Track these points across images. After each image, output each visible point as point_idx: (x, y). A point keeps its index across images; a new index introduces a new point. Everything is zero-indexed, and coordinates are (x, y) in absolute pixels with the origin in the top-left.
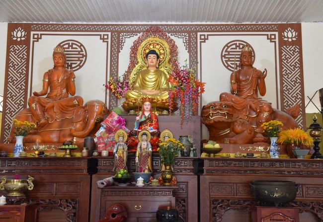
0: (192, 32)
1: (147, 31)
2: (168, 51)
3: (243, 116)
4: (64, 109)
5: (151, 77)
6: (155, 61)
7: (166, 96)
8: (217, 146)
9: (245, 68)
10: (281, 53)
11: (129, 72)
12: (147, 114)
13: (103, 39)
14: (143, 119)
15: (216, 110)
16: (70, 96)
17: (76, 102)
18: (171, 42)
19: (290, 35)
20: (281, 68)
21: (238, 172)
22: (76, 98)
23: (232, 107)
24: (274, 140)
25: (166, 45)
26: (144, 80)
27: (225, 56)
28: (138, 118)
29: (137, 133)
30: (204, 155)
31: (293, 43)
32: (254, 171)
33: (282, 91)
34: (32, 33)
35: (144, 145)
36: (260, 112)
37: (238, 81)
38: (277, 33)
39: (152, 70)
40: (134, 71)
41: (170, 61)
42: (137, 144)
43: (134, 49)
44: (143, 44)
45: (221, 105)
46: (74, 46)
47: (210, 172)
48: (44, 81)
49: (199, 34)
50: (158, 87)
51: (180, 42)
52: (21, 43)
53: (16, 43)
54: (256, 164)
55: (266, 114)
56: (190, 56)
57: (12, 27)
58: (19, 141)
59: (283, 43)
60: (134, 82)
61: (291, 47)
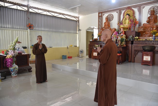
0: (140, 6)
1: (127, 9)
3: (149, 29)
5: (127, 21)
6: (128, 17)
8: (137, 38)
9: (152, 15)
12: (122, 31)
13: (117, 12)
15: (140, 28)
17: (109, 29)
18: (133, 10)
21: (142, 44)
23: (145, 27)
24: (154, 35)
25: (132, 12)
28: (119, 32)
32: (146, 44)
34: (103, 14)
35: (119, 38)
41: (133, 15)
43: (124, 14)
44: (126, 12)
45: (142, 27)
46: (111, 15)
47: (135, 44)
49: (142, 6)
51: (136, 10)
52: (101, 16)
54: (147, 42)
55: (154, 28)
56: (139, 13)
57: (99, 13)
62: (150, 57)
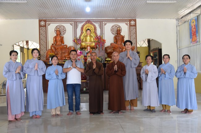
0: (101, 22)
1: (86, 22)
2: (94, 28)
3: (118, 50)
4: (61, 49)
5: (88, 38)
6: (89, 32)
7: (94, 44)
9: (118, 35)
10: (130, 29)
11: (81, 36)
12: (89, 50)
13: (71, 24)
14: (88, 52)
15: (109, 48)
16: (62, 45)
17: (65, 47)
19: (133, 23)
20: (130, 34)
22: (65, 45)
23: (114, 47)
25: (93, 27)
26: (86, 39)
27: (112, 30)
28: (86, 52)
29: (86, 56)
30: (106, 62)
31: (134, 26)
34: (47, 23)
35: (89, 60)
36: (123, 49)
37: (116, 39)
38: (129, 22)
39: (89, 35)
40: (82, 35)
41: (94, 32)
42: (87, 59)
43: (82, 28)
44: (85, 26)
45: (111, 47)
46: (61, 27)
48: (54, 40)
49: (103, 22)
50: (91, 41)
51: (97, 25)
52: (43, 26)
53: (42, 26)
56: (101, 30)
57: (40, 21)
59: (130, 25)
60: (83, 39)
61: (133, 27)
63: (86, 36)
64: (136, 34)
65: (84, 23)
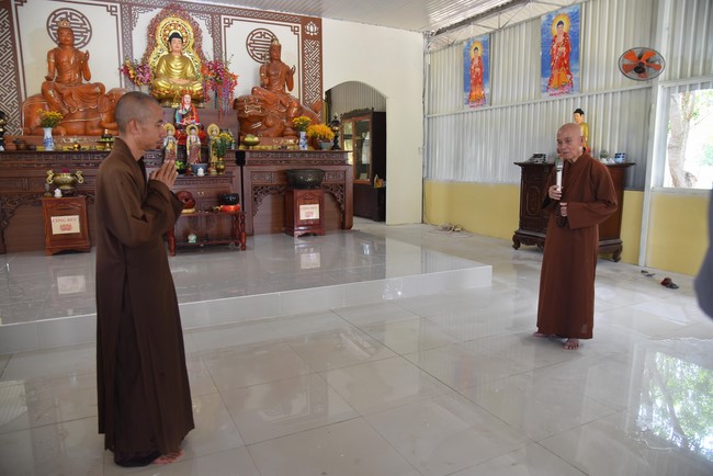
0: (215, 13)
1: (167, 8)
2: (192, 34)
3: (274, 110)
4: (84, 99)
5: (176, 64)
6: (179, 45)
8: (256, 139)
9: (275, 62)
10: (303, 47)
11: (147, 55)
12: (187, 107)
13: (110, 11)
14: (184, 113)
16: (84, 82)
17: (98, 90)
18: (194, 24)
19: (312, 28)
20: (304, 62)
21: (274, 163)
22: (97, 84)
23: (264, 101)
24: (303, 134)
25: (189, 28)
26: (168, 66)
27: (251, 44)
28: (180, 112)
31: (314, 38)
32: (288, 162)
33: (304, 86)
35: (193, 139)
36: (290, 107)
37: (268, 75)
38: (300, 26)
39: (177, 56)
40: (154, 55)
41: (193, 47)
43: (152, 29)
44: (163, 23)
45: (254, 99)
46: (74, 17)
47: (251, 164)
48: (49, 62)
49: (223, 17)
50: (184, 75)
51: (203, 24)
54: (290, 155)
55: (295, 110)
56: (214, 42)
58: (48, 133)
59: (305, 37)
60: (157, 68)
61: (312, 41)
62: (318, 206)
63: (169, 57)
64: (321, 63)
65: (158, 11)
